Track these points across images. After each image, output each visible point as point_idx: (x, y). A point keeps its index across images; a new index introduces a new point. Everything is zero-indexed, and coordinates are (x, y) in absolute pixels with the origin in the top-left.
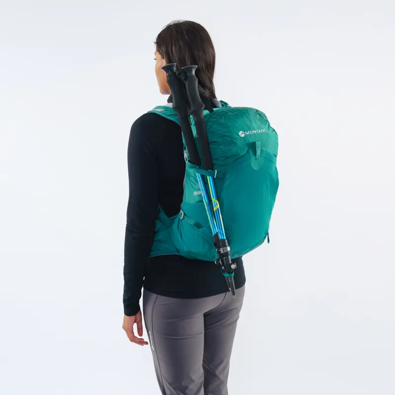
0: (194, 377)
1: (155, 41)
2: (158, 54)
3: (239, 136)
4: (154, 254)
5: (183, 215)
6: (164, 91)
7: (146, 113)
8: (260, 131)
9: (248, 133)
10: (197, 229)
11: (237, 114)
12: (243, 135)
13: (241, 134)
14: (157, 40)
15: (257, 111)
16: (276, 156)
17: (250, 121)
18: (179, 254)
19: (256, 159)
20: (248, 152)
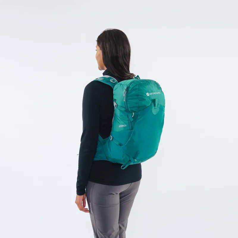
0: (114, 229)
1: (97, 40)
2: (98, 47)
3: (146, 95)
4: (95, 159)
5: (112, 138)
6: (101, 68)
7: (93, 80)
8: (157, 93)
9: (151, 94)
10: (120, 146)
11: (145, 83)
12: (148, 95)
13: (148, 94)
14: (98, 39)
15: (155, 82)
16: (164, 107)
17: (152, 87)
18: (107, 160)
19: (155, 108)
20: (151, 104)
